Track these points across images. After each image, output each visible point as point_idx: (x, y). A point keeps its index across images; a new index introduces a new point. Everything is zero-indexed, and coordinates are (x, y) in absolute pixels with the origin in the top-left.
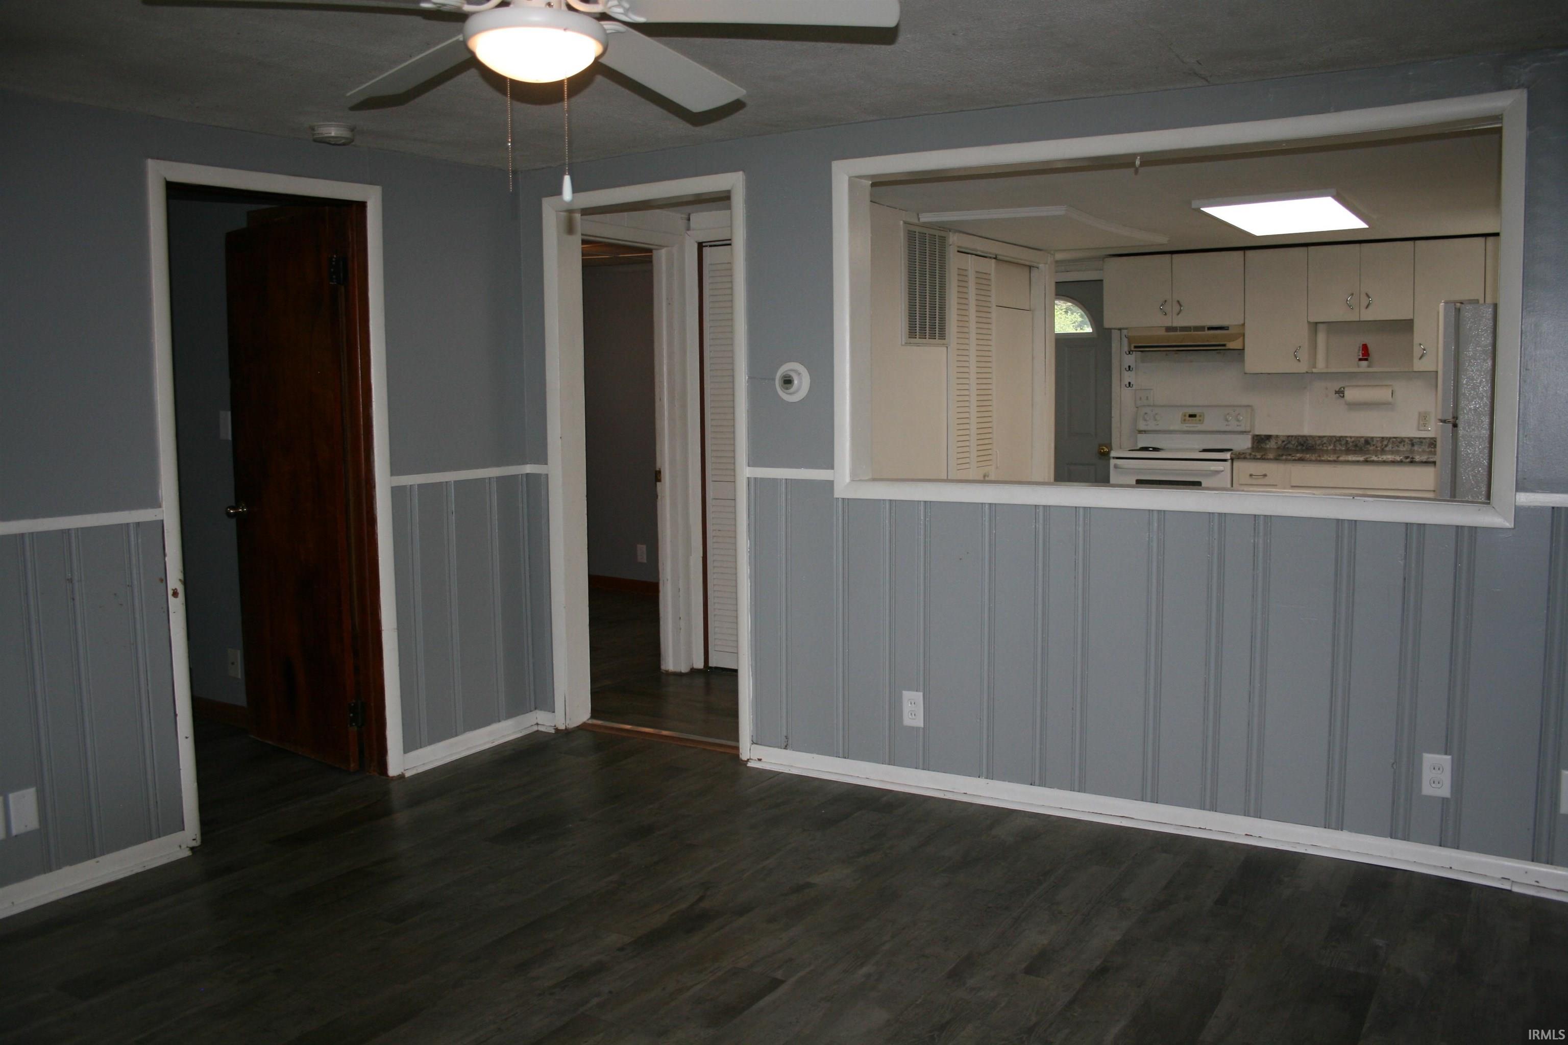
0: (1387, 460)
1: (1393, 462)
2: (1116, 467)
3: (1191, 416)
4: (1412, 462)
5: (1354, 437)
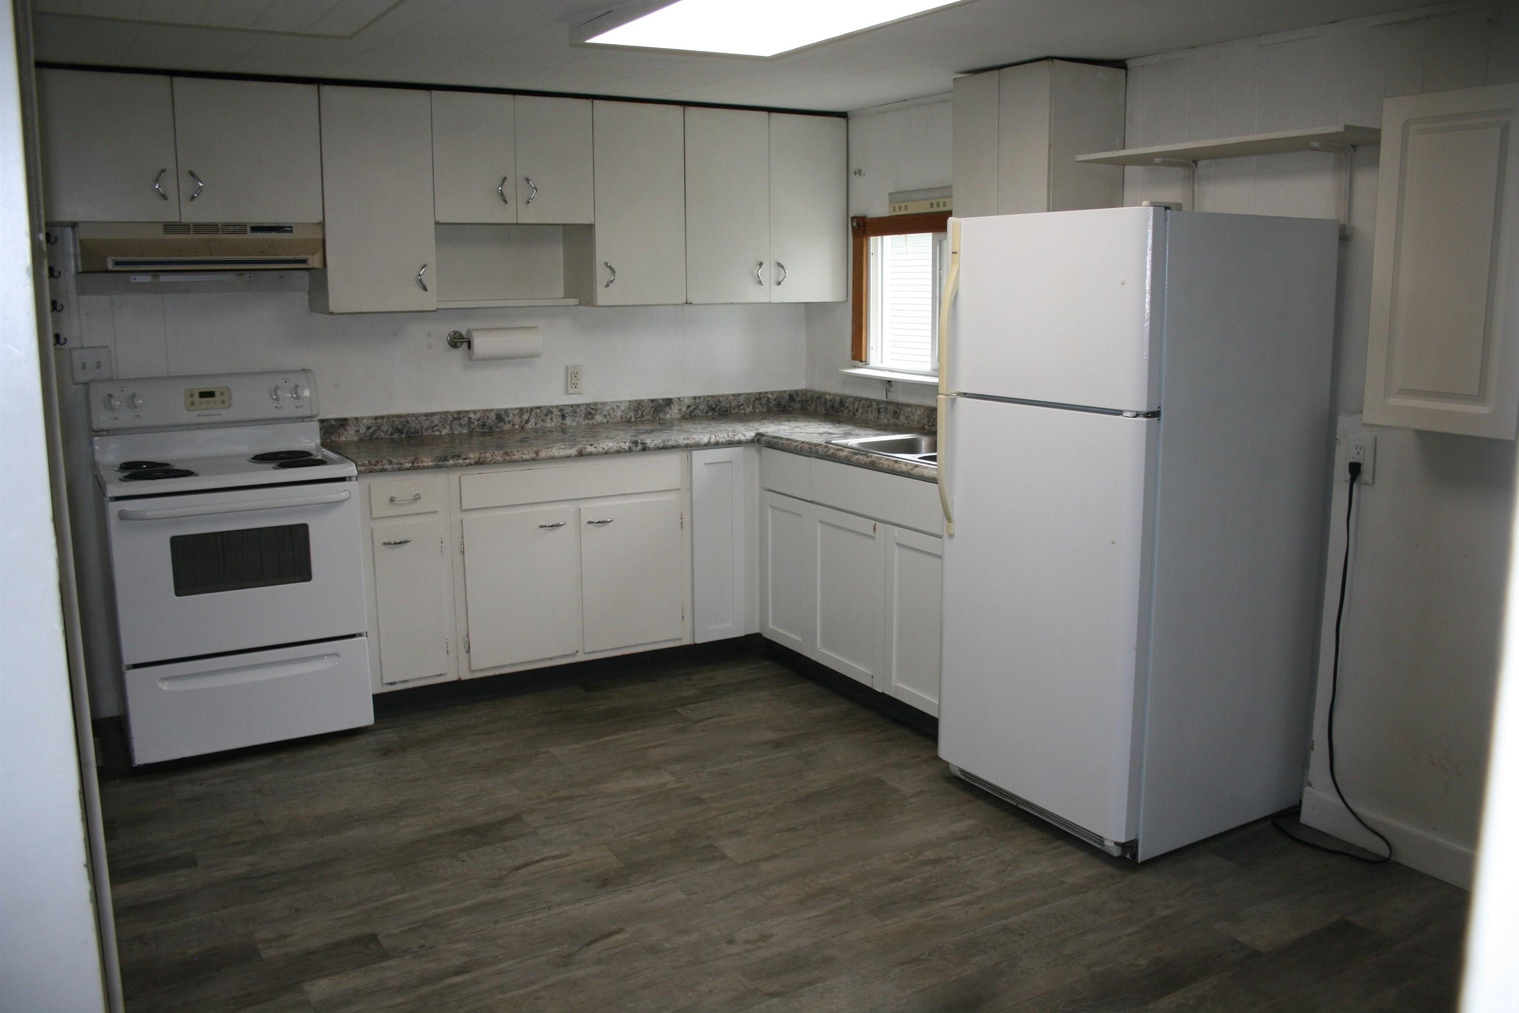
0: (611, 451)
1: (619, 452)
2: (123, 516)
3: (203, 395)
4: (645, 449)
5: (479, 411)
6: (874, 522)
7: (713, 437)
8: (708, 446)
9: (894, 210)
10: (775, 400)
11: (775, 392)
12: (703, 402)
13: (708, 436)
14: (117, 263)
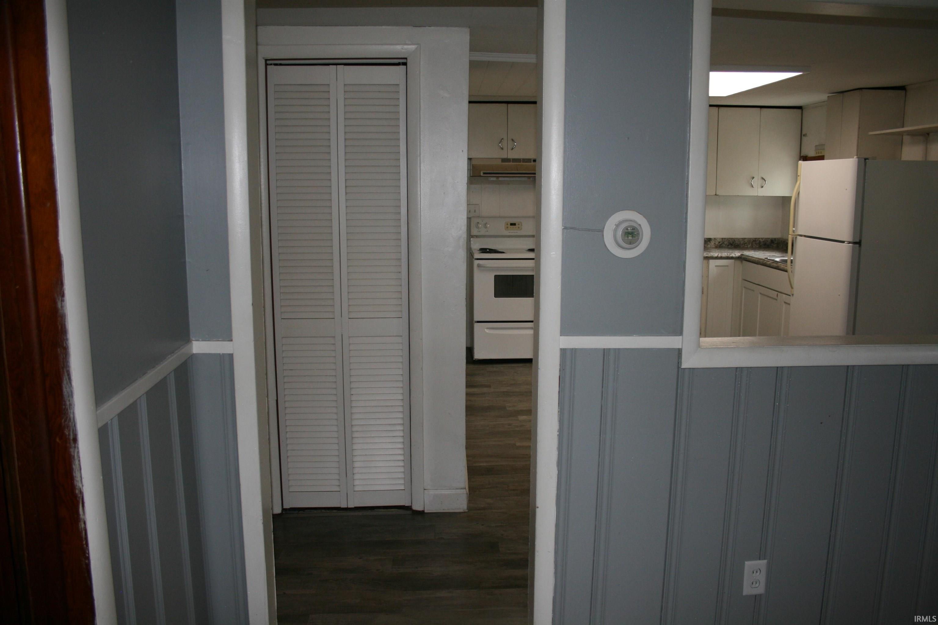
3: (512, 224)
6: (777, 293)
7: (720, 254)
8: (717, 258)
9: (817, 154)
10: (763, 242)
11: (764, 238)
12: (726, 241)
13: (718, 254)
14: (484, 173)
